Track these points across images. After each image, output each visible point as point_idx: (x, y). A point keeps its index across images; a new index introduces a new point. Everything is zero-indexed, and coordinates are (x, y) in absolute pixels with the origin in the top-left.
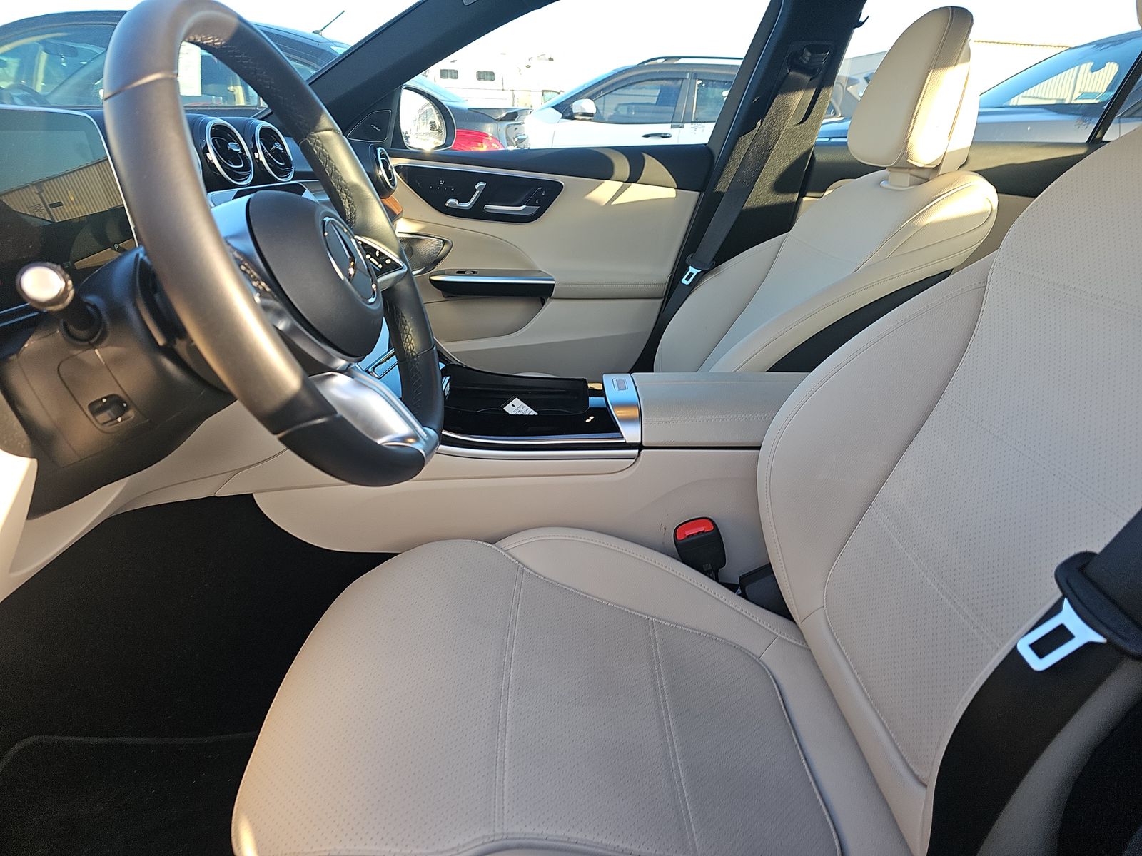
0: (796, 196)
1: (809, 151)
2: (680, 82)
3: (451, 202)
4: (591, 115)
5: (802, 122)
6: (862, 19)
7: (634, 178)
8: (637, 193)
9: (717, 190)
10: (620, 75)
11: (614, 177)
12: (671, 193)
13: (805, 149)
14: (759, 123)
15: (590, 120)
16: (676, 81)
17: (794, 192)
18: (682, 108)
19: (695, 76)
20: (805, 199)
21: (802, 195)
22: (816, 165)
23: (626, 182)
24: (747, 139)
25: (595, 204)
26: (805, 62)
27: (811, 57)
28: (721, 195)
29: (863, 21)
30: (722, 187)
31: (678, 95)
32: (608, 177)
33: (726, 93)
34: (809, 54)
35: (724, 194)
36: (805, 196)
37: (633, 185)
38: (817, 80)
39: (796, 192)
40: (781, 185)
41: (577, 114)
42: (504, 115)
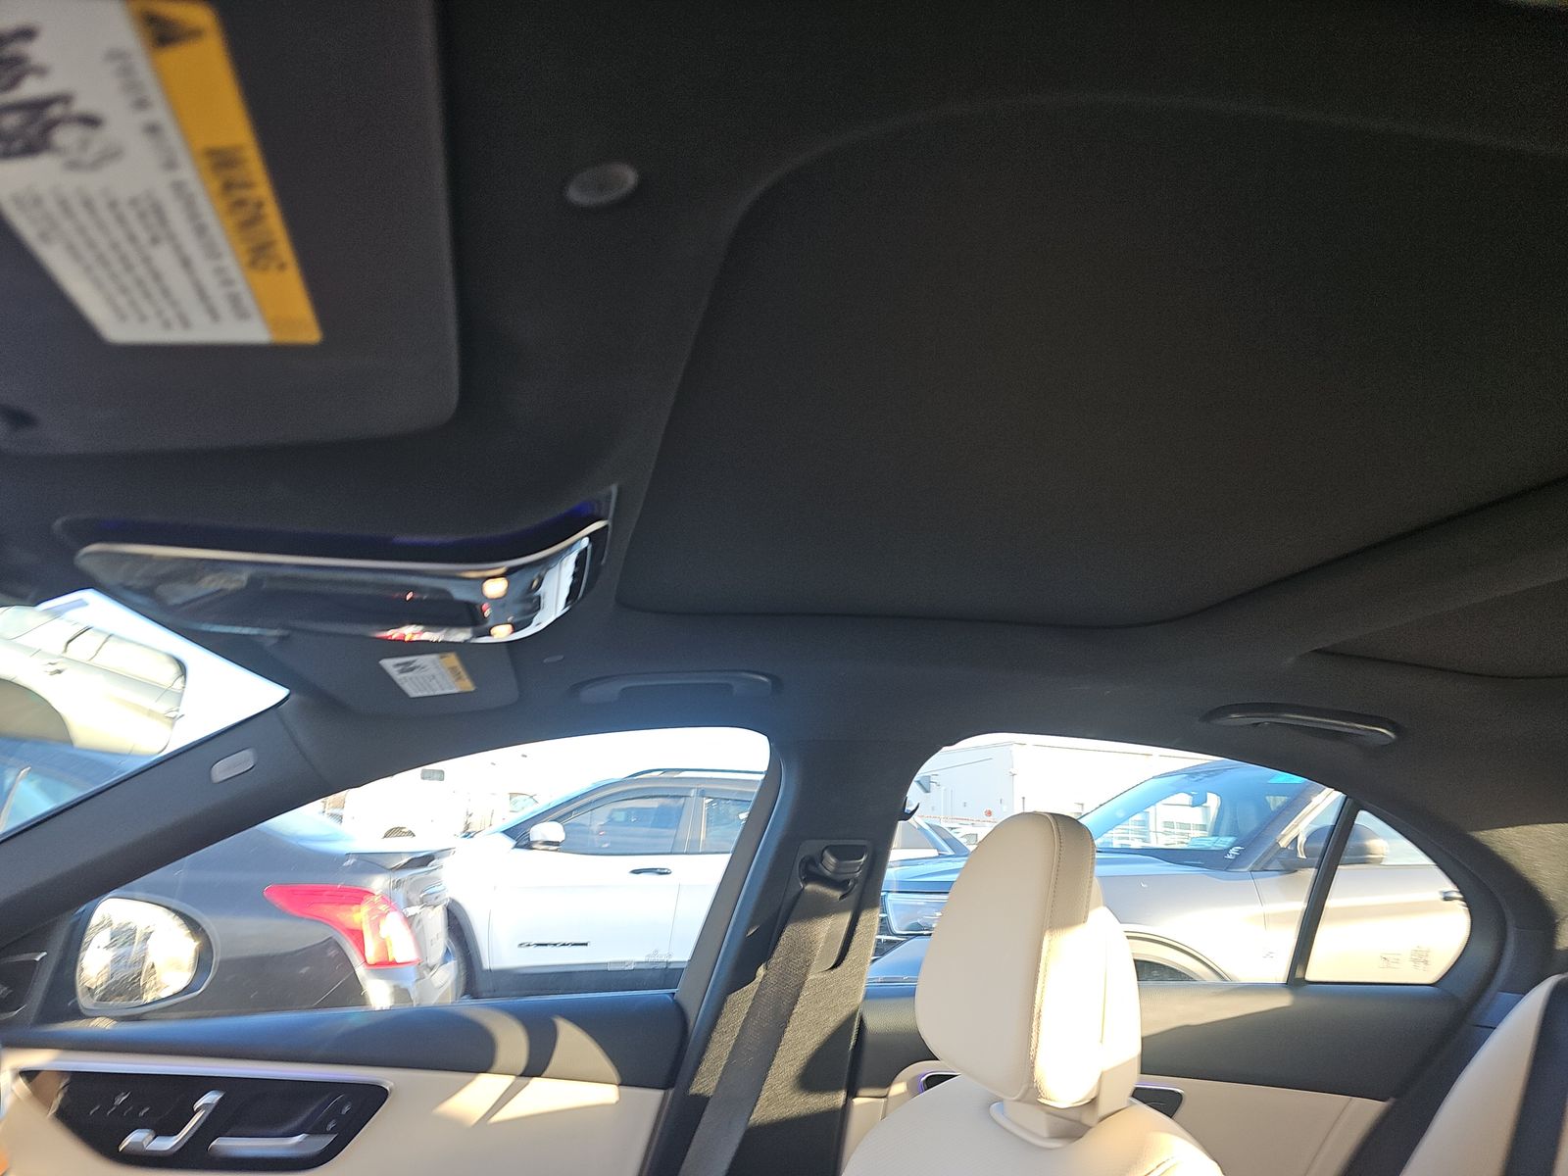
0: (842, 1096)
1: (851, 1018)
2: (682, 800)
3: (138, 1138)
4: (557, 844)
5: (835, 966)
6: (909, 808)
7: (535, 1069)
8: (545, 1096)
9: (693, 1090)
10: (602, 791)
11: (496, 1067)
12: (607, 1094)
13: (845, 1013)
14: (761, 971)
15: (556, 850)
16: (676, 799)
17: (836, 1089)
18: (686, 833)
19: (702, 794)
20: (857, 1101)
21: (852, 1093)
22: (869, 1038)
23: (521, 1075)
24: (742, 1000)
25: (455, 1123)
26: (828, 873)
27: (837, 866)
28: (702, 1101)
29: (912, 809)
30: (705, 1082)
31: (679, 818)
32: (486, 1068)
33: (743, 816)
34: (833, 860)
35: (708, 1098)
36: (856, 1097)
37: (535, 1081)
38: (852, 898)
39: (840, 1089)
40: (811, 1078)
41: (536, 842)
42: (405, 860)
